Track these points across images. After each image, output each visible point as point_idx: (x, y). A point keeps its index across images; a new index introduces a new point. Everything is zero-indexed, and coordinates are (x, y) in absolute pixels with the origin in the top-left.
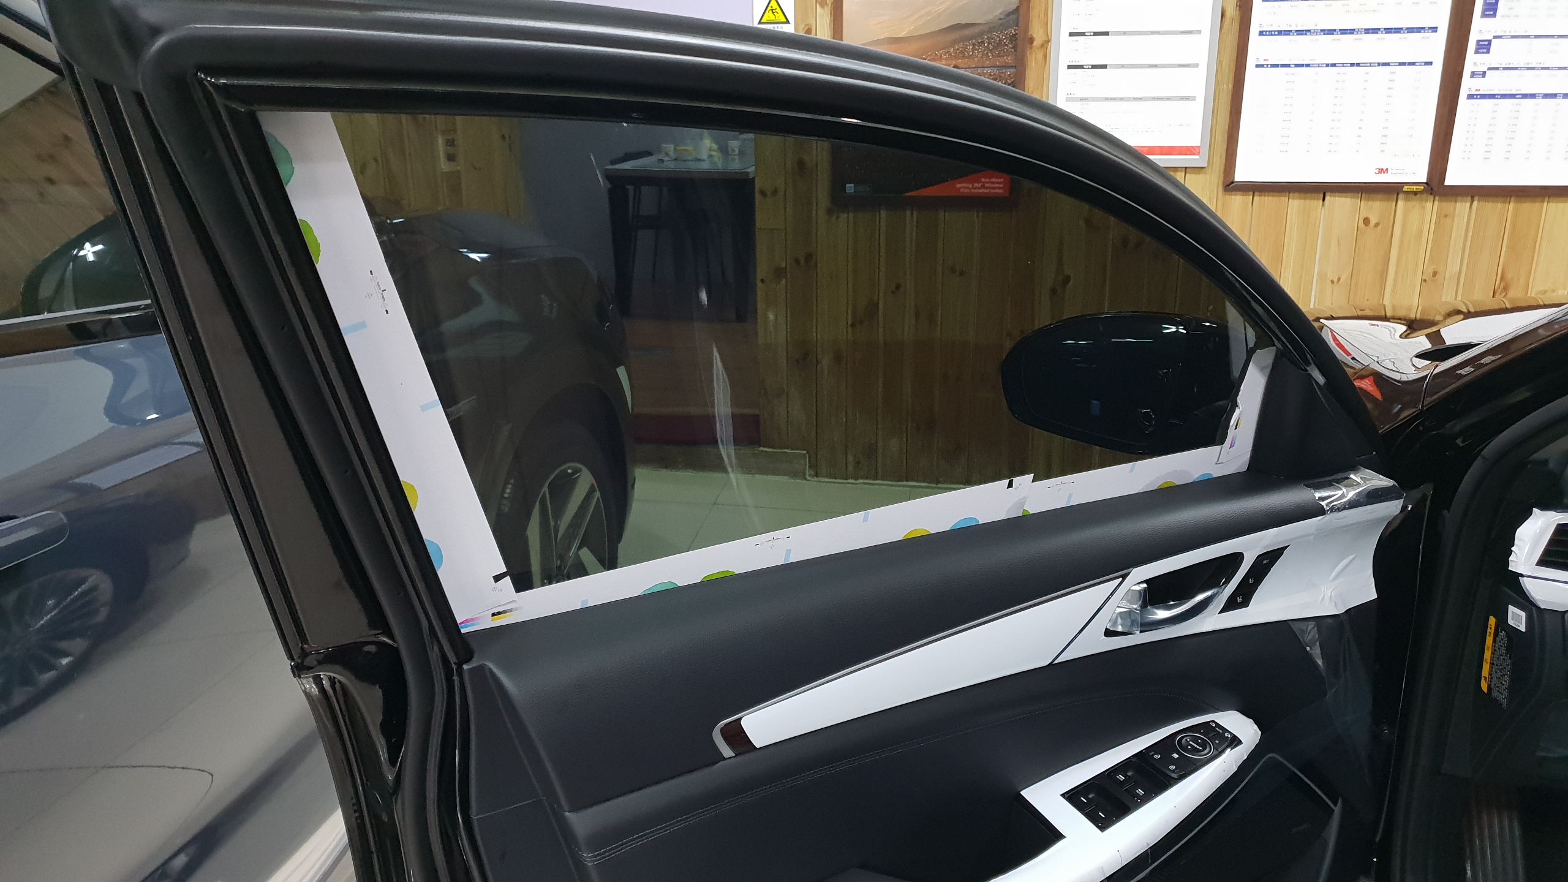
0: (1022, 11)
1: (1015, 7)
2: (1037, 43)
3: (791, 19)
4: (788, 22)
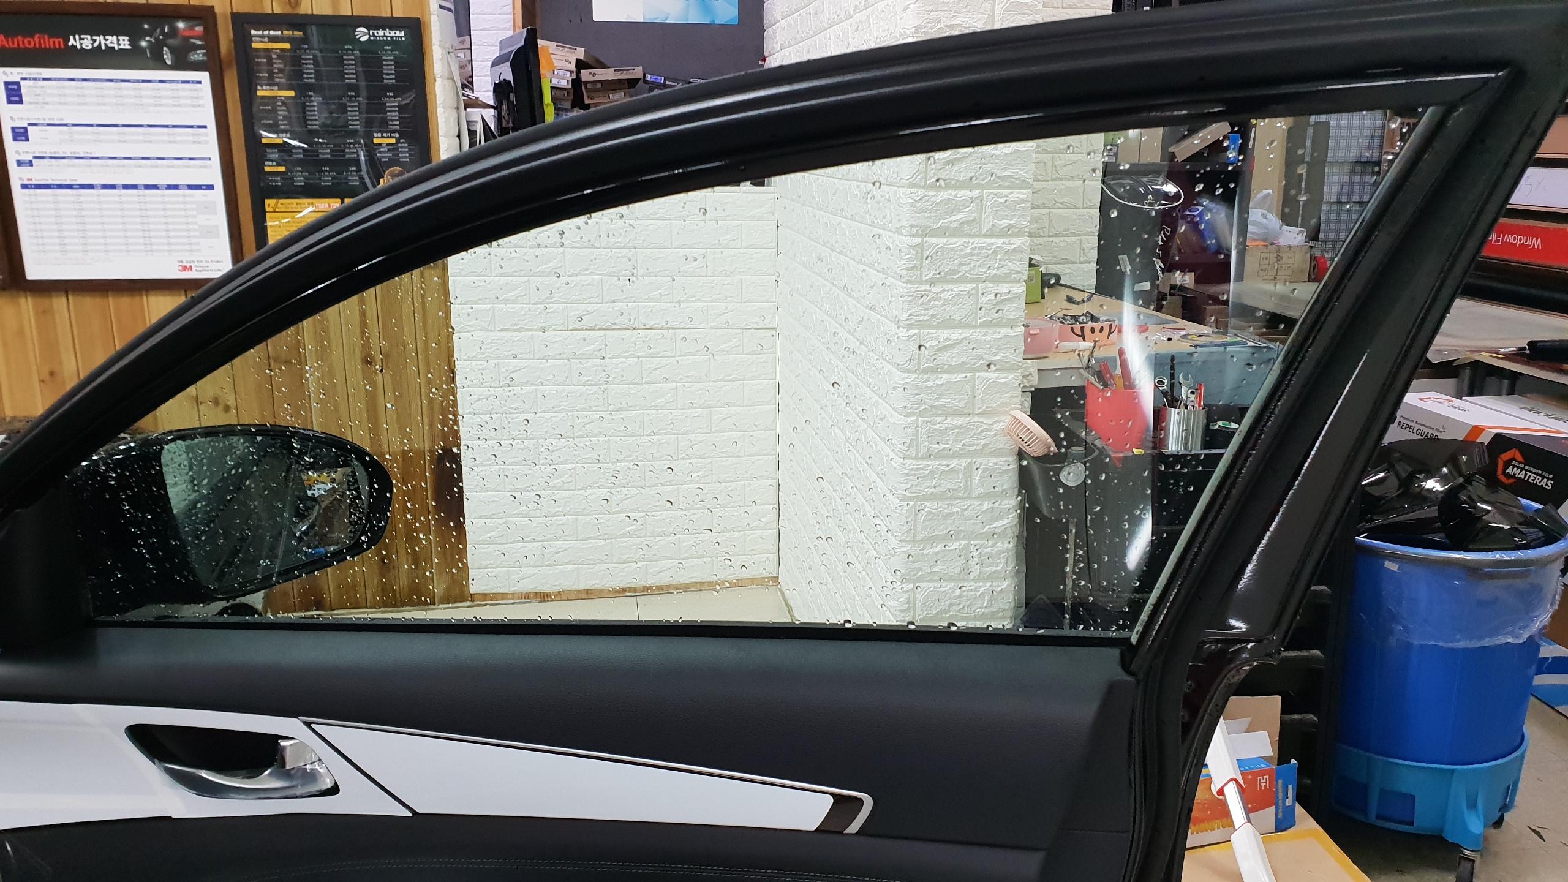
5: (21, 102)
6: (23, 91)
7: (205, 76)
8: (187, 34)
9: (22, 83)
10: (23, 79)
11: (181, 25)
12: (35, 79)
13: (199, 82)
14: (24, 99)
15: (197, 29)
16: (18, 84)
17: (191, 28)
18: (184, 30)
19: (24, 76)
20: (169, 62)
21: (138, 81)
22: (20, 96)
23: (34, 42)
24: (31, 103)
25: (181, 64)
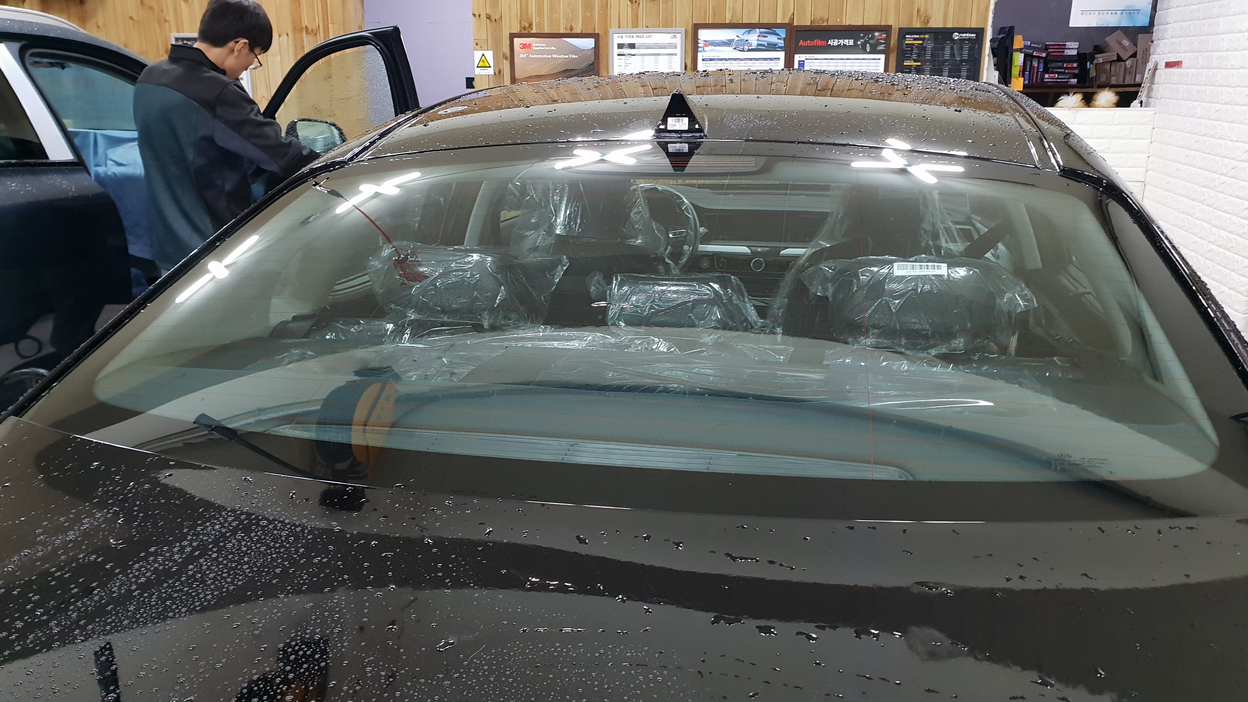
0: (595, 64)
1: (592, 62)
3: (492, 65)
4: (490, 67)
6: (805, 64)
8: (878, 38)
9: (806, 61)
11: (877, 34)
12: (811, 59)
13: (879, 59)
15: (883, 35)
17: (881, 35)
18: (878, 36)
19: (807, 58)
20: (868, 51)
21: (853, 59)
22: (804, 67)
23: (814, 43)
25: (874, 51)
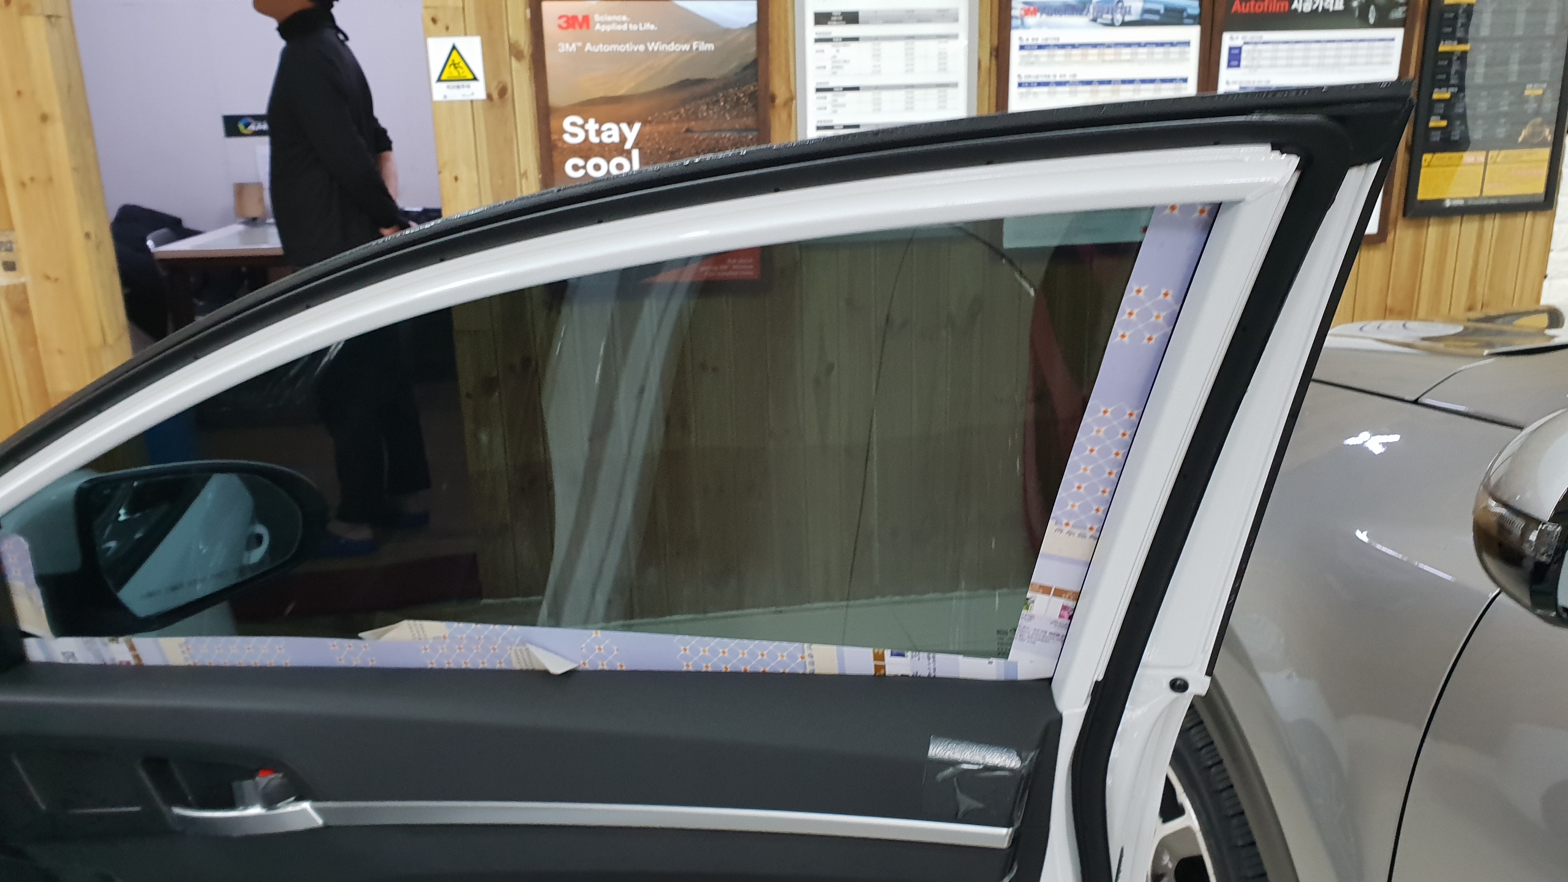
0: (761, 64)
1: (752, 59)
2: (779, 101)
3: (480, 74)
5: (1238, 66)
6: (1243, 55)
7: (1398, 34)
9: (1245, 48)
10: (1246, 43)
12: (1256, 43)
13: (1393, 40)
14: (1243, 63)
16: (1240, 48)
19: (1248, 40)
20: (1372, 20)
21: (1341, 41)
22: (1239, 61)
23: (1264, 6)
24: (1246, 67)
25: (1383, 22)
